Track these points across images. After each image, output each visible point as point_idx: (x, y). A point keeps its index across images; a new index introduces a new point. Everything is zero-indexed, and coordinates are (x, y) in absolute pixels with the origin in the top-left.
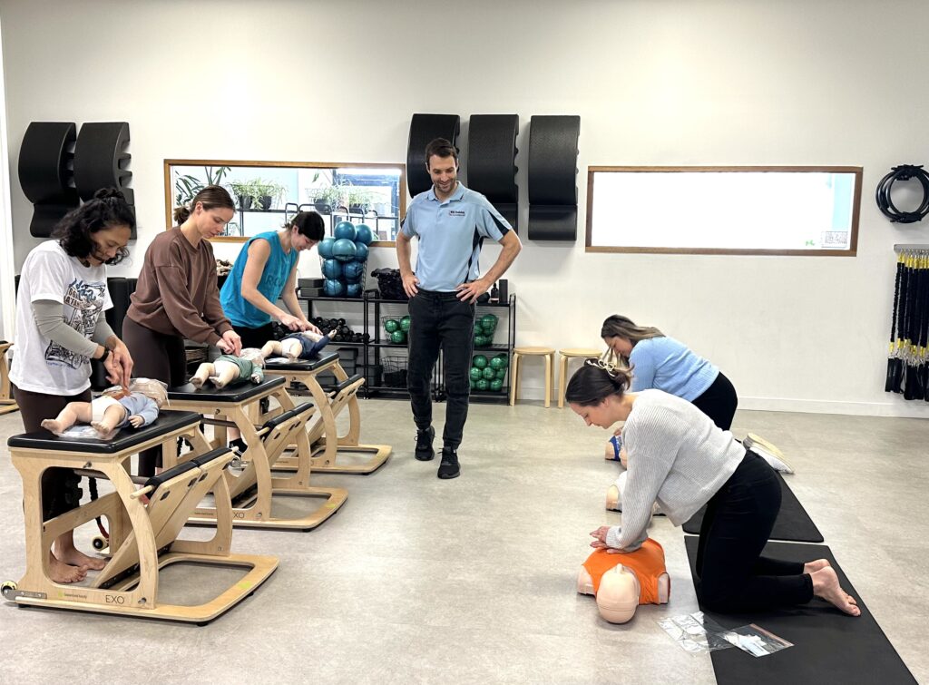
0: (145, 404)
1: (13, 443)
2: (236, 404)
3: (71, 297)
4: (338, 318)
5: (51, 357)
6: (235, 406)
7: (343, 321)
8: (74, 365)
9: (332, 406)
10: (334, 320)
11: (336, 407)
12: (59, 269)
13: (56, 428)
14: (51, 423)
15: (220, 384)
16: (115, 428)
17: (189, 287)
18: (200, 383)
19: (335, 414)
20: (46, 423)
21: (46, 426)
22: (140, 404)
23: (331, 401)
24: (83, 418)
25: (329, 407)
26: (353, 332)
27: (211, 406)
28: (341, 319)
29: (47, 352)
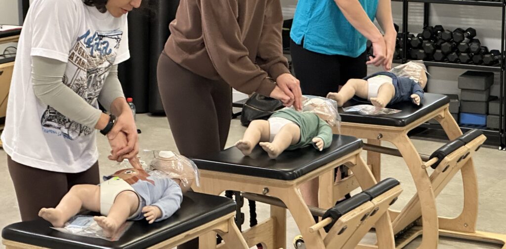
0: (165, 189)
1: (9, 234)
2: (288, 182)
3: (76, 53)
4: (465, 27)
5: (48, 123)
6: (288, 186)
7: (473, 32)
8: (71, 135)
9: (432, 179)
10: (459, 30)
11: (437, 180)
12: (69, 20)
13: (56, 220)
14: (49, 213)
15: (273, 153)
16: (128, 221)
17: (240, 20)
18: (248, 148)
19: (438, 190)
20: (44, 212)
21: (44, 217)
22: (158, 188)
23: (431, 171)
24: (91, 206)
25: (428, 181)
26: (486, 48)
27: (258, 183)
28: (470, 29)
29: (43, 116)
